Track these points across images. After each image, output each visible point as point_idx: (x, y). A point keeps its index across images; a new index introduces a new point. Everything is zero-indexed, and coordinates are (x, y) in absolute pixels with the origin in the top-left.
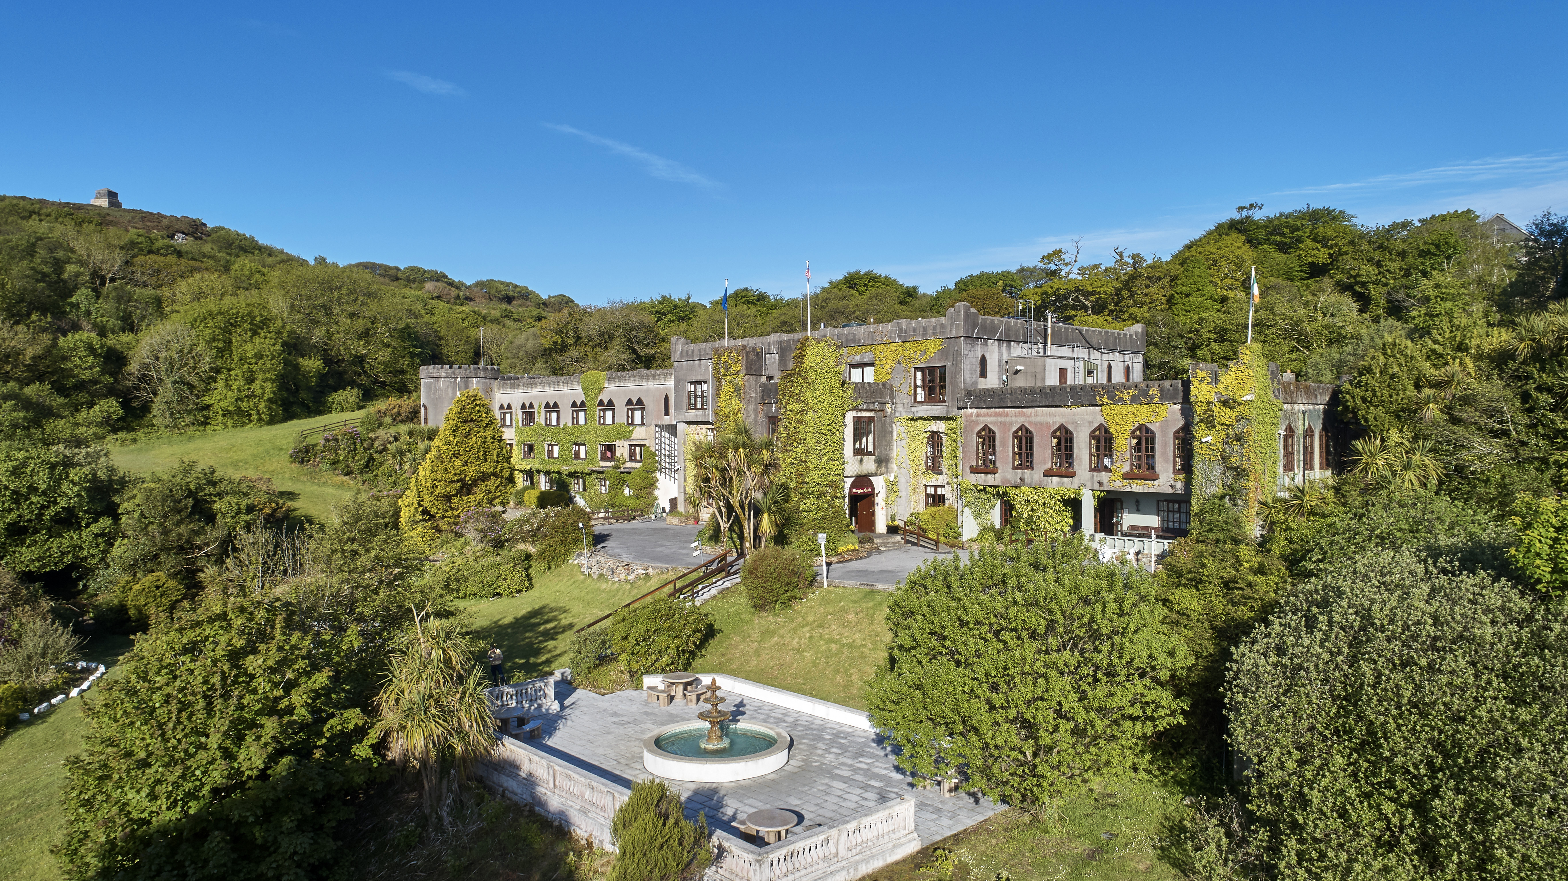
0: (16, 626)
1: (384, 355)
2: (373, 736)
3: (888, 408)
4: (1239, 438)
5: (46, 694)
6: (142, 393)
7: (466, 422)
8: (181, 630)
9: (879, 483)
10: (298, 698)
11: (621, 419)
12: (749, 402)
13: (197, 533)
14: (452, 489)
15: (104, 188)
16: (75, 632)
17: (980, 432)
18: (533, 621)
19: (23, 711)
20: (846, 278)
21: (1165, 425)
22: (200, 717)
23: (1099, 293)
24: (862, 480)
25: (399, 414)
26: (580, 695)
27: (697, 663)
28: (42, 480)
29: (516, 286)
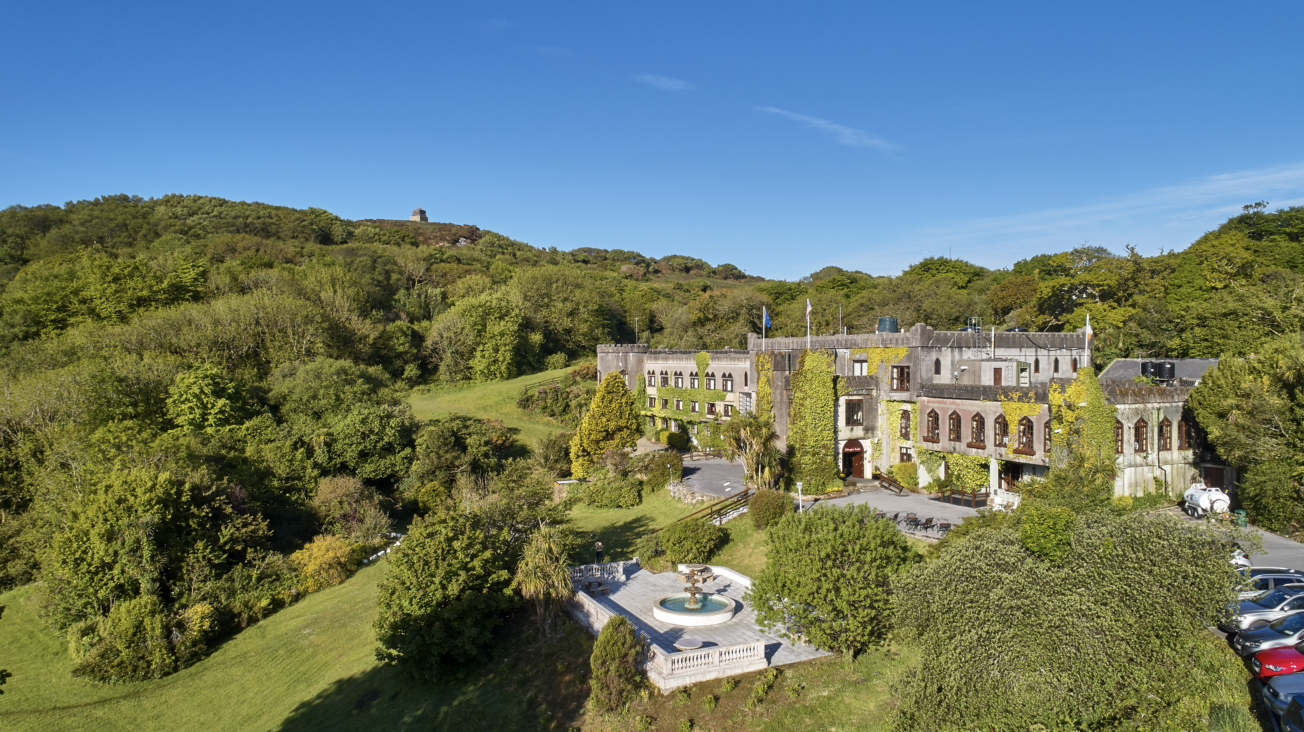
0: (362, 512)
1: (584, 328)
2: (514, 584)
3: (874, 393)
4: (1077, 432)
5: (375, 550)
6: (434, 359)
7: (610, 393)
8: (426, 527)
9: (867, 445)
10: (477, 563)
11: (720, 387)
12: (776, 388)
13: (456, 458)
14: (600, 436)
15: (417, 208)
16: (389, 517)
17: (929, 414)
18: (635, 525)
19: (365, 558)
20: (921, 264)
21: (1039, 417)
22: (433, 568)
23: (1103, 285)
24: (853, 442)
25: (588, 374)
26: (643, 573)
27: (715, 559)
28: (376, 427)
29: (693, 259)
